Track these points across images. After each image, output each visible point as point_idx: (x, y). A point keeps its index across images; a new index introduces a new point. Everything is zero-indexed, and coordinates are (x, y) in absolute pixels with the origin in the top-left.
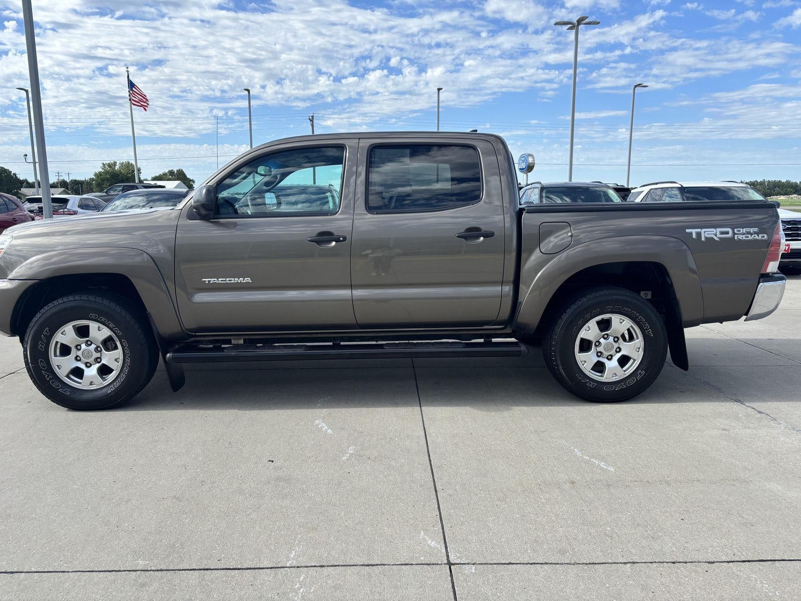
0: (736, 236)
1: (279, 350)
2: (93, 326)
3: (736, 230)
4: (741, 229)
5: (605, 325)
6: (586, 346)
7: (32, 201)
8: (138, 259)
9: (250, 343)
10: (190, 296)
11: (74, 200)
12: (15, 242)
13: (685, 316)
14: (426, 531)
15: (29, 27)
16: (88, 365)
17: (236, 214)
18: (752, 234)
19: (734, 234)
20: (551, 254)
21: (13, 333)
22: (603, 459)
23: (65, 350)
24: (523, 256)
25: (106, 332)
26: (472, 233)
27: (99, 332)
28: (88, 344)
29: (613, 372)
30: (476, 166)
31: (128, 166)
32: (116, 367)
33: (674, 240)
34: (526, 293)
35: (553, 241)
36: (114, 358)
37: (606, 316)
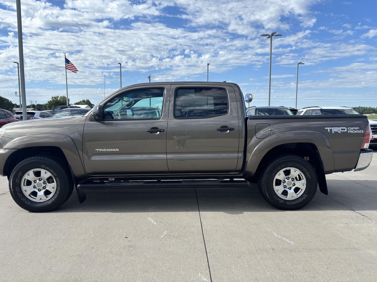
0: (349, 131)
1: (131, 183)
2: (43, 171)
3: (348, 128)
4: (351, 128)
5: (287, 173)
6: (278, 183)
7: (18, 113)
8: (65, 140)
9: (118, 180)
10: (90, 157)
11: (37, 113)
12: (8, 131)
13: (326, 169)
14: (202, 273)
15: (20, 35)
16: (39, 190)
17: (112, 119)
18: (356, 130)
19: (348, 130)
20: (261, 139)
21: (4, 174)
22: (288, 238)
23: (29, 183)
24: (248, 140)
25: (49, 174)
26: (224, 128)
27: (45, 174)
28: (40, 180)
29: (292, 195)
30: (226, 98)
31: (64, 97)
32: (53, 191)
33: (319, 132)
34: (250, 157)
35: (262, 133)
36: (52, 187)
37: (288, 168)
